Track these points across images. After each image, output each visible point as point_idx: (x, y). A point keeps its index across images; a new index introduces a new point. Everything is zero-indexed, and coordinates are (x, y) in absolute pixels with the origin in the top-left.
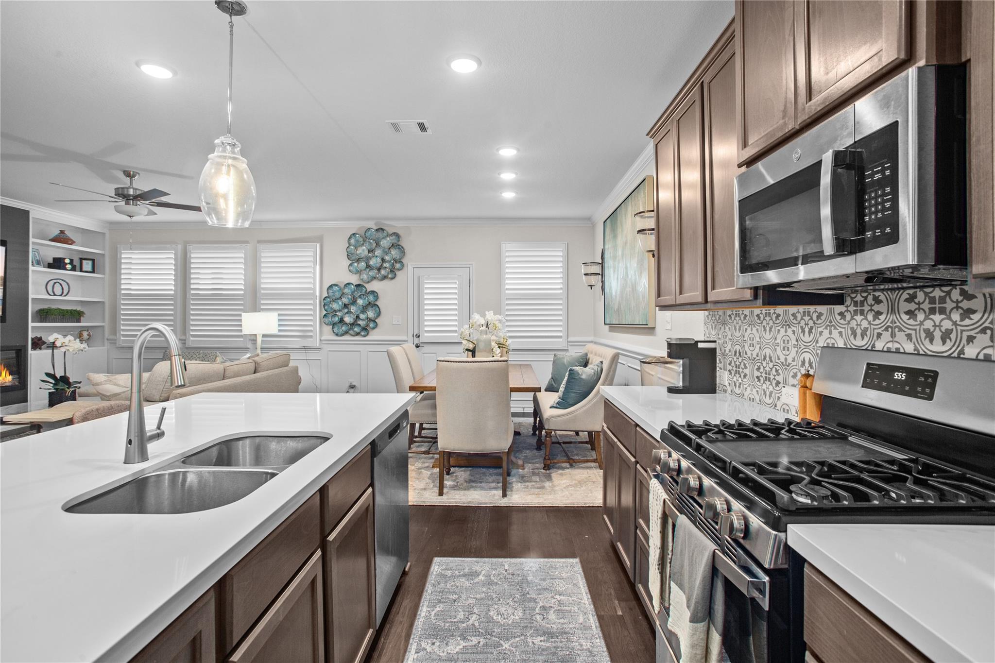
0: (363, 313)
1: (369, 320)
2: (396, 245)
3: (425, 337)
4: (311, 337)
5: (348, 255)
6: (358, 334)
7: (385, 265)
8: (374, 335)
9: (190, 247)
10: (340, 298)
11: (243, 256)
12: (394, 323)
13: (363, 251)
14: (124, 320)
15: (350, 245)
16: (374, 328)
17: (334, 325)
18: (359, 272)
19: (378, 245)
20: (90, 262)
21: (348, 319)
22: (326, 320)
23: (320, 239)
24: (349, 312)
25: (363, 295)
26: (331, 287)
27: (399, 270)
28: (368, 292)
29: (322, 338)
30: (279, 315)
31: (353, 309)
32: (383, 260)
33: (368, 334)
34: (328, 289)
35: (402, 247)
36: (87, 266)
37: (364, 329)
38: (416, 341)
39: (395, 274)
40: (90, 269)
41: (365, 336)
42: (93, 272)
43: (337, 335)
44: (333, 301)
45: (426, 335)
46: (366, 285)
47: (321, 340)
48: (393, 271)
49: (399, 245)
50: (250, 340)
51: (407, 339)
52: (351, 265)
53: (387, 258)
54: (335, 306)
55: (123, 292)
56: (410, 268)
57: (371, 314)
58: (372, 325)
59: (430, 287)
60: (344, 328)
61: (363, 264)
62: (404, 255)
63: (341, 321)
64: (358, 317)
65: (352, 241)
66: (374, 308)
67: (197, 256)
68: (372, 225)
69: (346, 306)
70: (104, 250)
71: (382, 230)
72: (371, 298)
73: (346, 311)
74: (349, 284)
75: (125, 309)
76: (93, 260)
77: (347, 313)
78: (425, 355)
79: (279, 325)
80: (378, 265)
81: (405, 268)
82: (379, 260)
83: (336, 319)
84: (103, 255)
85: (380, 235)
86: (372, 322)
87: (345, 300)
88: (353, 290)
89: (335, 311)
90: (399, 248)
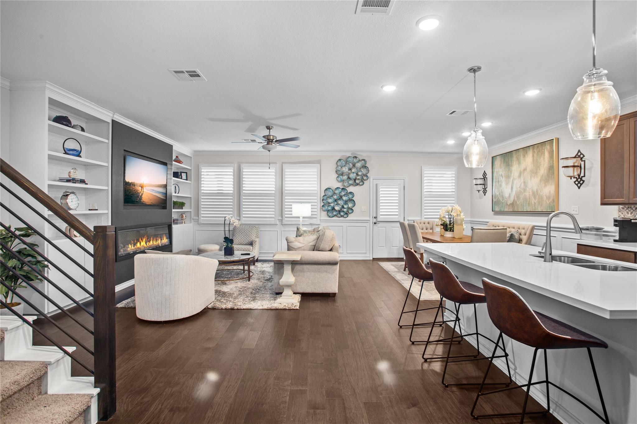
0: (345, 205)
1: (349, 208)
2: (365, 167)
3: (380, 218)
4: (316, 218)
5: (336, 171)
6: (342, 216)
7: (358, 177)
8: (351, 217)
9: (243, 166)
10: (332, 196)
11: (274, 171)
12: (362, 210)
13: (345, 169)
14: (203, 208)
15: (338, 166)
16: (351, 213)
17: (328, 211)
18: (343, 181)
19: (354, 165)
20: (185, 174)
21: (337, 208)
22: (324, 209)
23: (319, 162)
24: (338, 204)
25: (346, 194)
26: (326, 189)
27: (365, 180)
28: (348, 192)
29: (321, 219)
30: (312, 205)
31: (340, 202)
32: (357, 175)
33: (348, 216)
34: (325, 190)
35: (367, 167)
36: (184, 176)
37: (346, 214)
38: (375, 220)
39: (364, 183)
40: (185, 178)
41: (346, 217)
42: (187, 180)
43: (330, 217)
44: (329, 198)
45: (381, 217)
46: (347, 189)
47: (320, 220)
48: (363, 181)
49: (366, 166)
50: (278, 219)
51: (369, 219)
52: (338, 177)
53: (360, 173)
54: (330, 200)
55: (202, 191)
56: (371, 179)
57: (350, 205)
58: (350, 211)
59: (382, 191)
60: (335, 213)
61: (345, 177)
62: (369, 172)
63: (333, 209)
64: (343, 207)
65: (339, 164)
66: (351, 202)
67: (246, 171)
68: (349, 154)
69: (336, 200)
70: (191, 167)
71: (356, 157)
72: (350, 196)
73: (336, 203)
74: (338, 188)
75: (203, 202)
76: (186, 173)
77: (336, 204)
78: (379, 228)
79: (312, 211)
80: (354, 177)
81: (369, 179)
82: (355, 174)
83: (330, 208)
84: (191, 170)
85: (355, 160)
86: (350, 210)
87: (335, 197)
88: (340, 191)
89: (329, 203)
90: (365, 168)
